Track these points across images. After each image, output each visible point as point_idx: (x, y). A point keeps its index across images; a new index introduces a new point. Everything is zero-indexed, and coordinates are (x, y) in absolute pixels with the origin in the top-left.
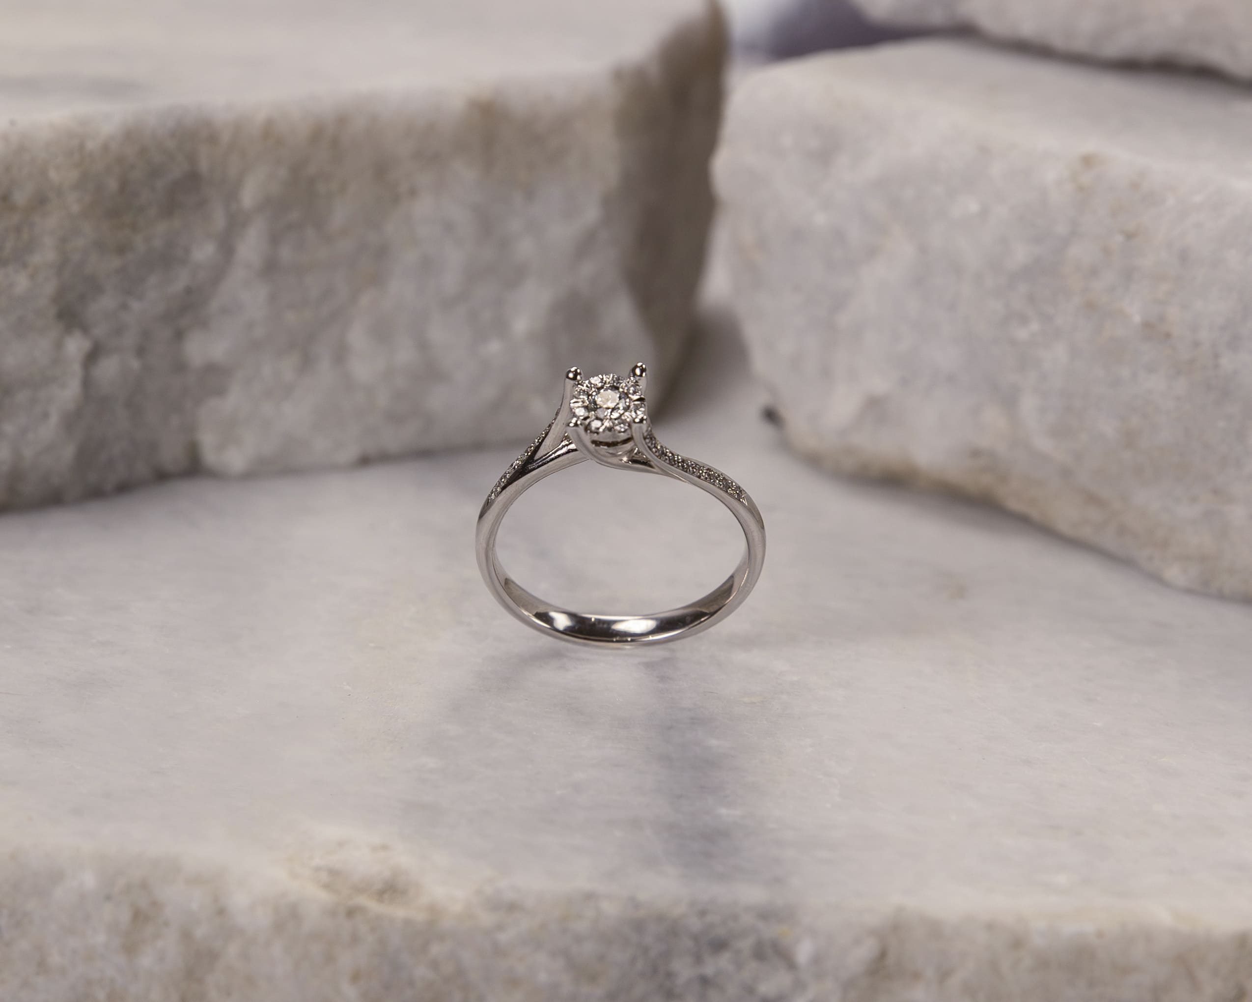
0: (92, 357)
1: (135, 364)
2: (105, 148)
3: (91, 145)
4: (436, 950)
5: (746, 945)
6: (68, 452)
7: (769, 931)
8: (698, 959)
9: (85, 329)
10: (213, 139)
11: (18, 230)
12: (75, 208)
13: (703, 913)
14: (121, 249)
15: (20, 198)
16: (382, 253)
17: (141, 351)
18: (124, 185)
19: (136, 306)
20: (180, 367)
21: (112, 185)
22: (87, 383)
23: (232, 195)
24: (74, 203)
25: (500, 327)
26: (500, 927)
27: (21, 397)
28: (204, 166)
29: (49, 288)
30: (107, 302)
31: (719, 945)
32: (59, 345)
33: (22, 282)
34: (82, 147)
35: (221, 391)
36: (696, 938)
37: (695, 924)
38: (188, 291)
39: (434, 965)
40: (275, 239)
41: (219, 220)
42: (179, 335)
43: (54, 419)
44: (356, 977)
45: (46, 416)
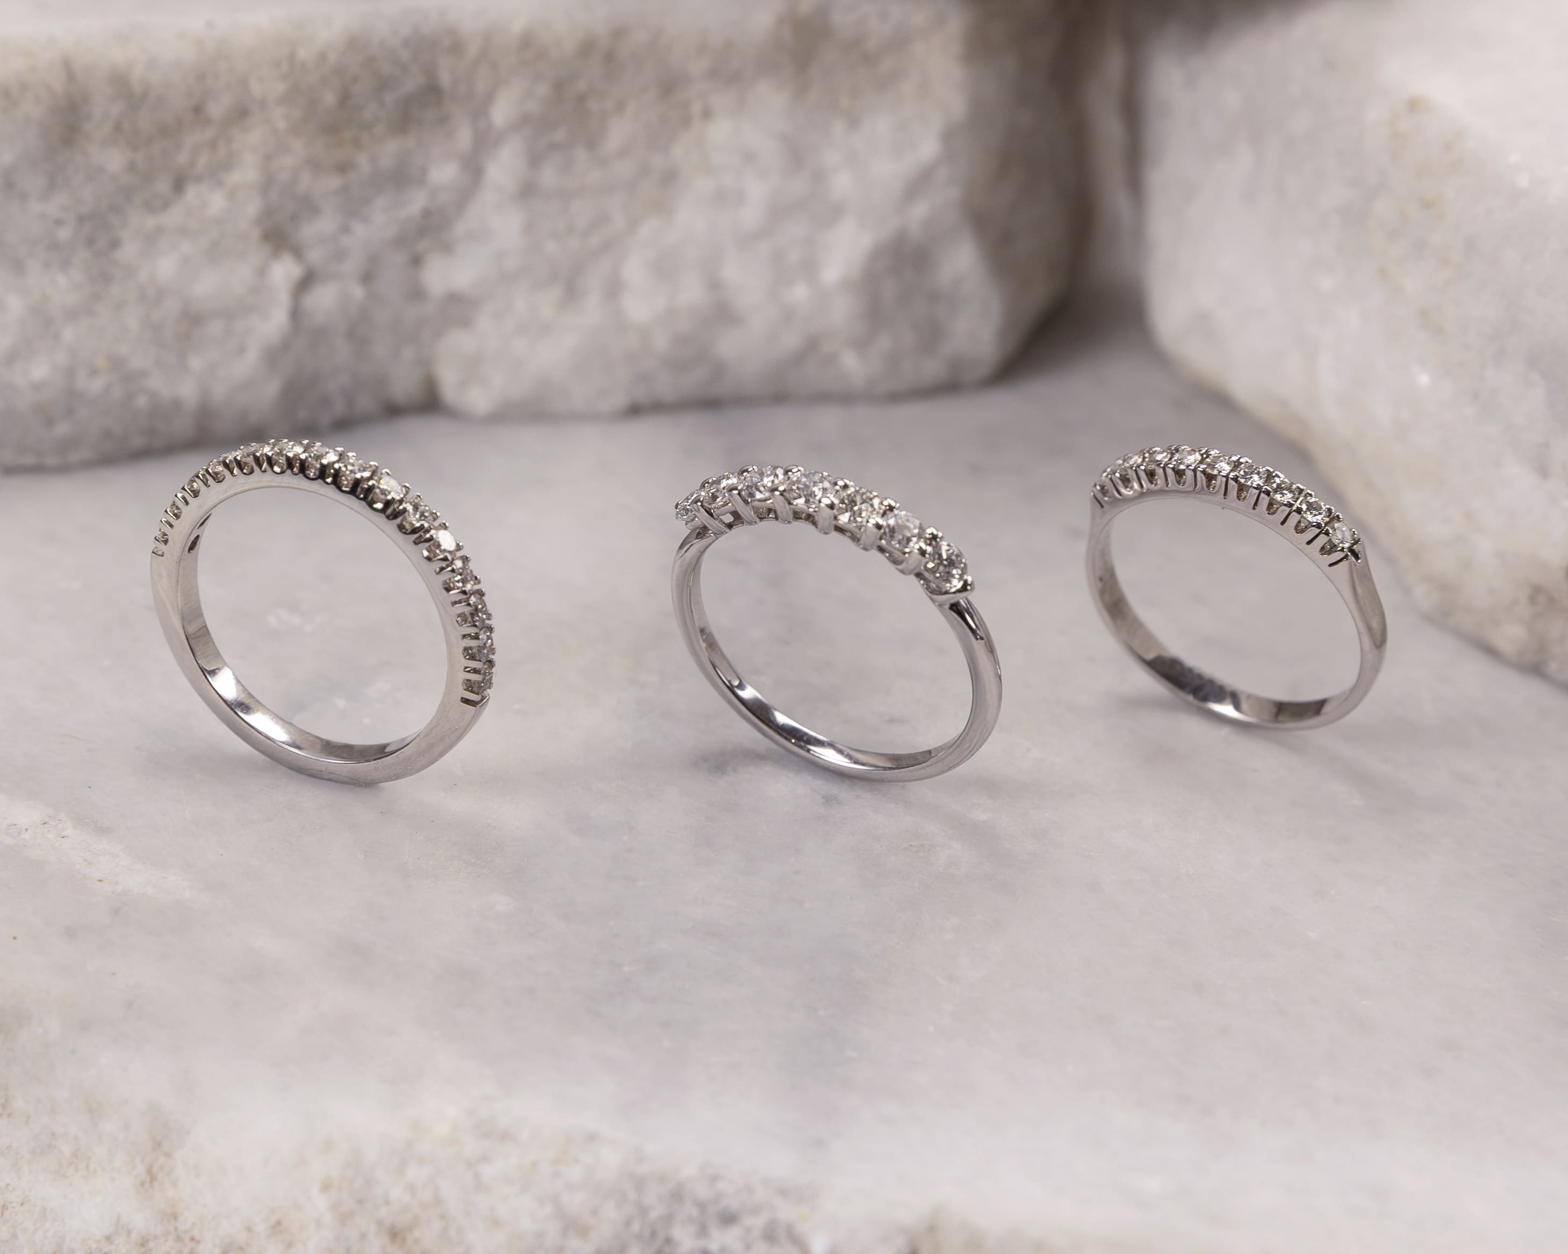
0: (306, 283)
1: (358, 292)
2: (322, 56)
3: (303, 54)
4: (414, 1173)
5: (759, 1222)
6: (271, 389)
7: (786, 1212)
8: (703, 1231)
9: (298, 253)
10: (457, 48)
11: (213, 145)
12: (282, 125)
13: (714, 1179)
14: (342, 168)
15: (216, 110)
16: (670, 178)
17: (367, 278)
18: (345, 98)
19: (360, 229)
20: (417, 294)
21: (329, 98)
22: (296, 314)
23: (480, 111)
24: (280, 118)
25: (809, 268)
26: (486, 1159)
27: (215, 328)
28: (445, 79)
29: (252, 208)
30: (326, 224)
31: (728, 1219)
32: (262, 272)
33: (217, 202)
34: (292, 57)
35: (465, 322)
36: (702, 1206)
37: (703, 1192)
38: (427, 214)
39: (411, 1188)
40: (535, 160)
41: (464, 136)
42: (416, 261)
43: (253, 355)
44: (326, 1187)
45: (242, 350)
